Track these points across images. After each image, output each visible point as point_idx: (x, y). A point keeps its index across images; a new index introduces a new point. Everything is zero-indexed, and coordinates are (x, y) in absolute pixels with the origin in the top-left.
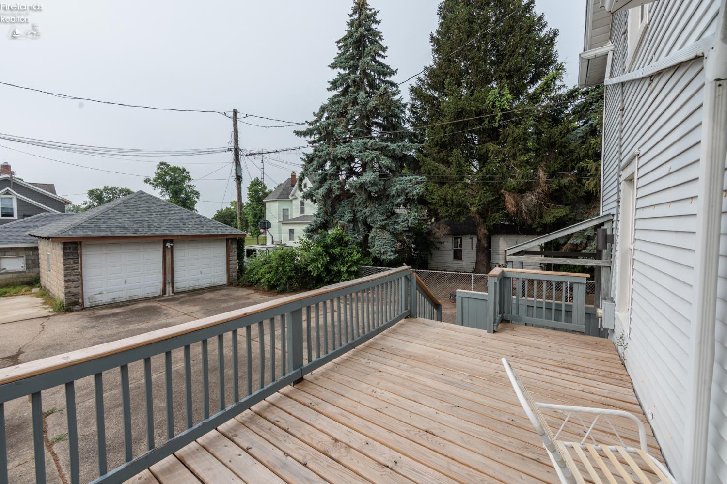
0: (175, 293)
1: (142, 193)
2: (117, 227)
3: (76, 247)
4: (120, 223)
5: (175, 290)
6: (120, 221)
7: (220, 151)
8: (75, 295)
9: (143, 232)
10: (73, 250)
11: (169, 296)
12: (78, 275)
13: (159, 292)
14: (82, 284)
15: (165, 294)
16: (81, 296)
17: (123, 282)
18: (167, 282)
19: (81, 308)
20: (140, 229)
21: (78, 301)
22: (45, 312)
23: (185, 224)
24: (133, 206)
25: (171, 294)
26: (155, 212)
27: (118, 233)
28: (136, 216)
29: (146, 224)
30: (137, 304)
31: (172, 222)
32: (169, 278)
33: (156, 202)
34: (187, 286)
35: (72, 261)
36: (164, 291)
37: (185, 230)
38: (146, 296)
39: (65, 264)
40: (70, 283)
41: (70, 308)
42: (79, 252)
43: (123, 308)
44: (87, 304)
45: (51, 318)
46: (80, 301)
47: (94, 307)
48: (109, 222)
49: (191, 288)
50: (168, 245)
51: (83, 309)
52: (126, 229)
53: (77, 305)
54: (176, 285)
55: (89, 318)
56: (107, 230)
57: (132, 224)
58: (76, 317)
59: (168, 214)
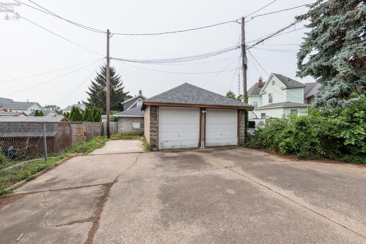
0: (206, 147)
1: (187, 84)
2: (176, 98)
3: (156, 110)
4: (177, 96)
5: (206, 145)
6: (177, 95)
7: (232, 49)
8: (155, 140)
9: (190, 102)
10: (155, 112)
11: (203, 148)
12: (156, 128)
13: (197, 146)
14: (158, 134)
15: (200, 147)
16: (157, 142)
17: (178, 136)
18: (202, 139)
19: (156, 149)
20: (188, 100)
21: (156, 145)
22: (141, 150)
23: (212, 99)
24: (183, 89)
25: (204, 148)
26: (194, 92)
27: (177, 101)
28: (185, 93)
29: (191, 98)
30: (186, 151)
31: (204, 97)
32: (203, 136)
33: (194, 88)
34: (213, 143)
35: (154, 118)
36: (200, 145)
37: (213, 102)
38: (190, 147)
39: (151, 120)
40: (152, 133)
41: (152, 149)
42: (157, 113)
43: (178, 153)
44: (160, 148)
45: (143, 153)
46: (157, 145)
47: (164, 150)
48: (172, 96)
49: (215, 145)
50: (203, 112)
51: (158, 150)
52: (181, 99)
53: (155, 147)
54: (207, 142)
55: (161, 157)
56: (171, 99)
57: (183, 97)
58: (154, 155)
59: (202, 93)
